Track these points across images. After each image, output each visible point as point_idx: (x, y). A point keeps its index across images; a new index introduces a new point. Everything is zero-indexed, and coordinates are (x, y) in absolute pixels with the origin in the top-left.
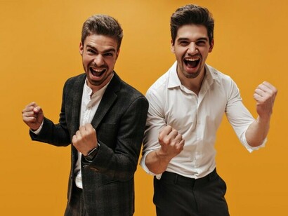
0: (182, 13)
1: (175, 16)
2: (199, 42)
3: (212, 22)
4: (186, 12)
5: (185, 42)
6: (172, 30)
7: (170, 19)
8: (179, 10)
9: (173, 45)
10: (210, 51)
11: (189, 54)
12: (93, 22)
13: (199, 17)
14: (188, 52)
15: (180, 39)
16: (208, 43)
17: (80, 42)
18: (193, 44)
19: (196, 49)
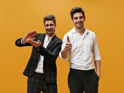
2: (81, 18)
5: (76, 18)
6: (71, 16)
8: (72, 9)
9: (73, 20)
10: (85, 20)
11: (78, 22)
13: (79, 10)
14: (78, 21)
16: (83, 17)
18: (79, 18)
19: (80, 20)
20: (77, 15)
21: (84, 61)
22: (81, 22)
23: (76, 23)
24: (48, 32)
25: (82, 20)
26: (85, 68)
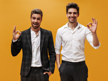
0: (70, 5)
1: (68, 6)
2: (74, 13)
3: (79, 8)
4: (71, 5)
5: (70, 13)
6: (67, 10)
7: (66, 7)
9: (67, 14)
10: (78, 16)
12: (34, 11)
13: (74, 6)
14: (71, 16)
15: (69, 12)
16: (77, 14)
17: (30, 17)
18: (72, 14)
19: (73, 15)
20: (72, 10)
21: (73, 54)
22: (74, 17)
23: (69, 17)
24: (34, 25)
25: (75, 15)
26: (74, 60)
